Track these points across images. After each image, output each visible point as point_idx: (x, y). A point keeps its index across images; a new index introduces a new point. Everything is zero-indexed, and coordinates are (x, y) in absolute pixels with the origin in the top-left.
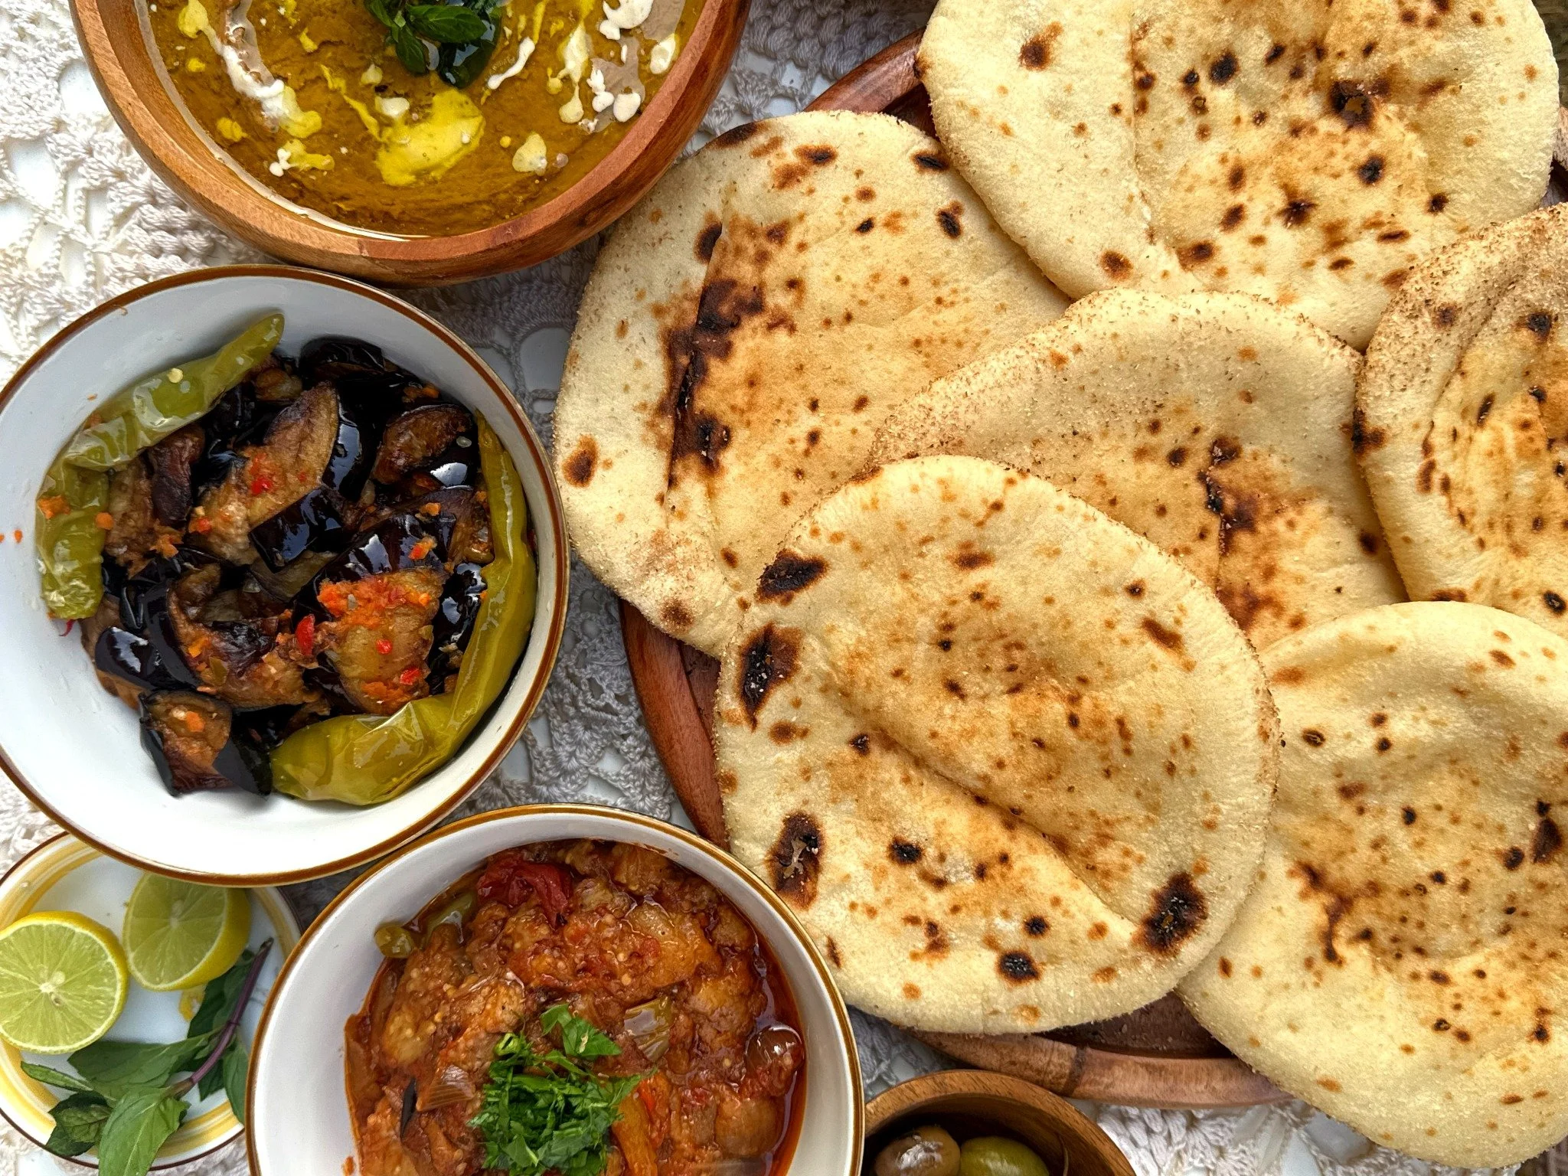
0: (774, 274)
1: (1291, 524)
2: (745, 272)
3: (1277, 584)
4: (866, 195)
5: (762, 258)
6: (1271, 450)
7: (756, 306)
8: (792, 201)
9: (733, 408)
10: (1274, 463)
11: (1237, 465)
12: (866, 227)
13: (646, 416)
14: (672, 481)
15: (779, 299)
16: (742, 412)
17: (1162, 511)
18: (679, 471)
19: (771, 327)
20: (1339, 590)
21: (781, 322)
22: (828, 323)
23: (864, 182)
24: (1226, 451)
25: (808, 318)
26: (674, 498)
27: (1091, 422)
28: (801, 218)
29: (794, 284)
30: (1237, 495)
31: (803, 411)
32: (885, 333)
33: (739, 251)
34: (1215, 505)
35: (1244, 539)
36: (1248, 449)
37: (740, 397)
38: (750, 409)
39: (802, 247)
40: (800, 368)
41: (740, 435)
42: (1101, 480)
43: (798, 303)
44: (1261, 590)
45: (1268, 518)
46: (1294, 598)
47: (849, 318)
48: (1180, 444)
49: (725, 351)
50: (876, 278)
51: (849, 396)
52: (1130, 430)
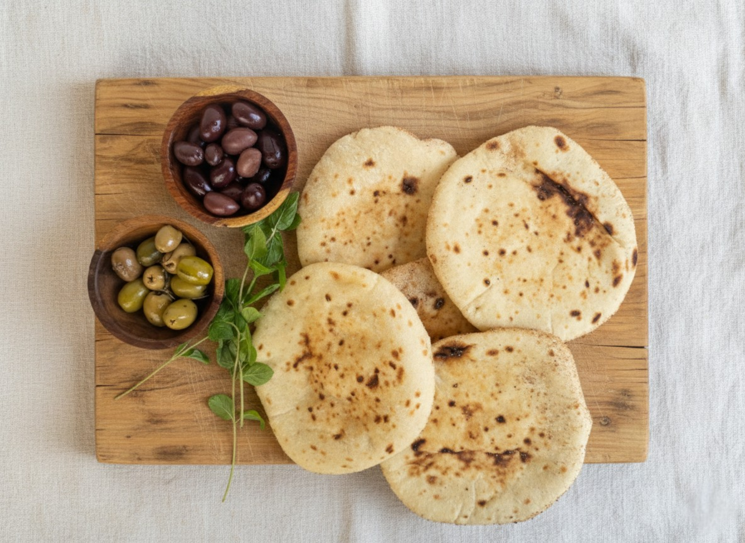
0: (586, 245)
1: (494, 477)
2: (592, 235)
3: (473, 470)
4: (597, 290)
5: (592, 244)
6: (523, 474)
7: (577, 233)
8: (606, 264)
9: (550, 206)
10: (518, 474)
11: (519, 462)
12: (587, 284)
13: (565, 175)
14: (538, 171)
15: (577, 241)
16: (547, 208)
17: (510, 436)
18: (539, 176)
19: (569, 234)
20: (467, 489)
21: (569, 239)
22: (562, 254)
23: (601, 292)
24: (525, 457)
25: (566, 248)
26: (531, 169)
27: (549, 414)
28: (599, 265)
29: (579, 249)
30: (509, 460)
31: (536, 229)
32: (550, 271)
33: (599, 237)
34: (507, 453)
35: (492, 460)
36: (525, 466)
37: (552, 210)
38: (546, 212)
39: (590, 259)
40: (551, 236)
41: (539, 203)
42: (527, 416)
43: (572, 248)
44: (472, 464)
45: (497, 470)
46: (467, 474)
47: (561, 261)
48: (532, 443)
49: (569, 214)
50: (570, 278)
51: (534, 247)
52: (542, 427)
